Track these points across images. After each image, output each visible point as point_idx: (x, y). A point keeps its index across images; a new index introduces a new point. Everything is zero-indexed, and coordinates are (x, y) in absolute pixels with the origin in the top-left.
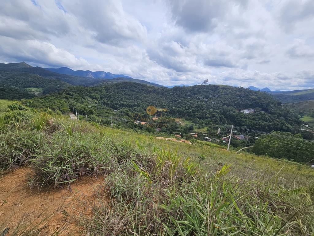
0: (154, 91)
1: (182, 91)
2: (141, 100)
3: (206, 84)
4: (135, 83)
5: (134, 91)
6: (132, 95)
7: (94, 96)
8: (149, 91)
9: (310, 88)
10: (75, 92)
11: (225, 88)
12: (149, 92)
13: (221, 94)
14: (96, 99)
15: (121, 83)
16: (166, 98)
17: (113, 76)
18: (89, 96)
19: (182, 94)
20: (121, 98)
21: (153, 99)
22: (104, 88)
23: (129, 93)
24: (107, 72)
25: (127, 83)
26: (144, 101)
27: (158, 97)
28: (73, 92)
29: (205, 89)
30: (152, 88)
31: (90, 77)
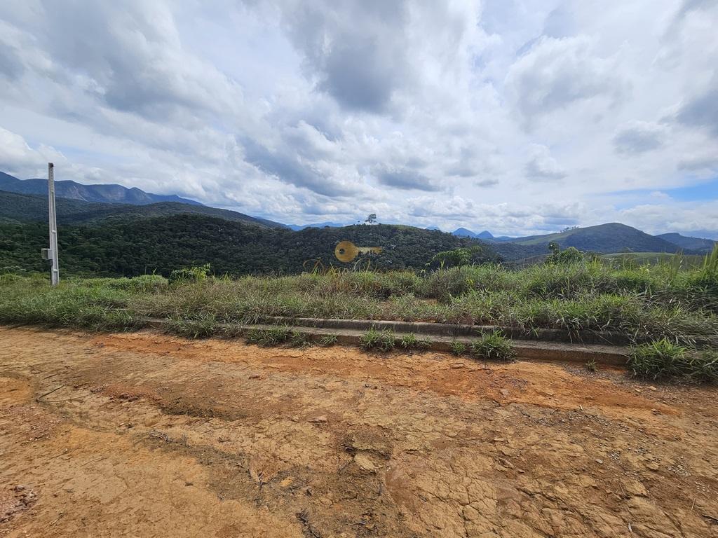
0: (259, 237)
1: (323, 237)
2: (224, 257)
3: (373, 224)
4: (210, 219)
5: (204, 237)
6: (202, 246)
7: (87, 251)
8: (245, 238)
9: (551, 232)
10: (22, 239)
11: (409, 231)
12: (245, 240)
13: (403, 244)
14: (92, 259)
15: (170, 219)
16: (287, 253)
17: (149, 198)
18: (68, 251)
19: (322, 243)
20: (170, 255)
21: (256, 256)
22: (120, 229)
23: (192, 241)
24: (129, 188)
25: (186, 217)
26: (232, 261)
27: (267, 251)
28: (16, 240)
29: (370, 234)
30: (252, 230)
31: (75, 198)
